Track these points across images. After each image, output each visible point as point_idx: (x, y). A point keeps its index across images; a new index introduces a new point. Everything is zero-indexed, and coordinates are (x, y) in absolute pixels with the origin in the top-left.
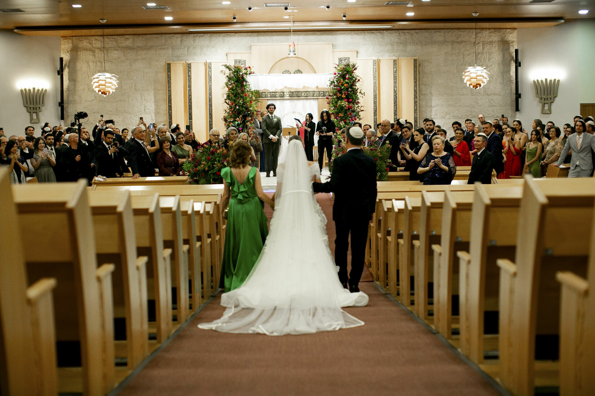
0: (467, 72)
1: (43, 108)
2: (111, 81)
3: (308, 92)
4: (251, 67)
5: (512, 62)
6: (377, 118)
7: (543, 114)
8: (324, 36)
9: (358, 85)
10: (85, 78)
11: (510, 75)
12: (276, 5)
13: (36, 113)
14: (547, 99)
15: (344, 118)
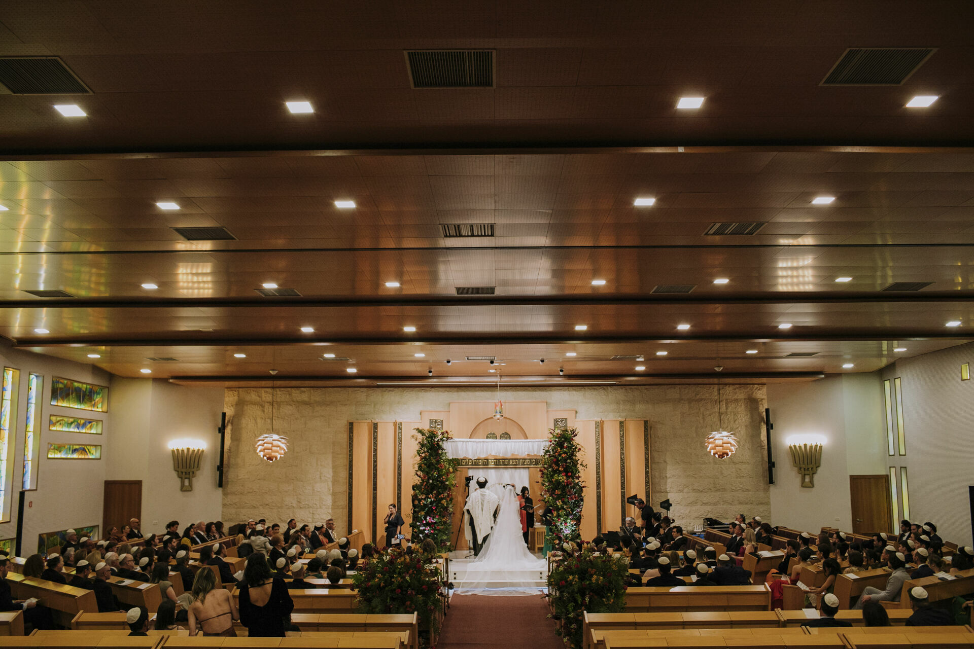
0: (711, 438)
1: (198, 473)
2: (279, 443)
3: (517, 459)
4: (449, 432)
5: (763, 424)
6: (600, 492)
7: (803, 487)
8: (537, 393)
9: (579, 455)
10: (251, 437)
11: (760, 439)
12: (480, 358)
13: (189, 478)
14: (808, 469)
15: (562, 496)
